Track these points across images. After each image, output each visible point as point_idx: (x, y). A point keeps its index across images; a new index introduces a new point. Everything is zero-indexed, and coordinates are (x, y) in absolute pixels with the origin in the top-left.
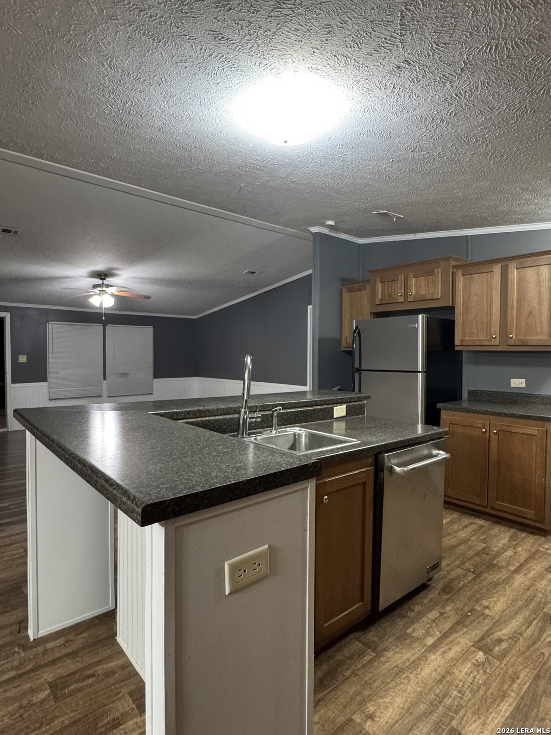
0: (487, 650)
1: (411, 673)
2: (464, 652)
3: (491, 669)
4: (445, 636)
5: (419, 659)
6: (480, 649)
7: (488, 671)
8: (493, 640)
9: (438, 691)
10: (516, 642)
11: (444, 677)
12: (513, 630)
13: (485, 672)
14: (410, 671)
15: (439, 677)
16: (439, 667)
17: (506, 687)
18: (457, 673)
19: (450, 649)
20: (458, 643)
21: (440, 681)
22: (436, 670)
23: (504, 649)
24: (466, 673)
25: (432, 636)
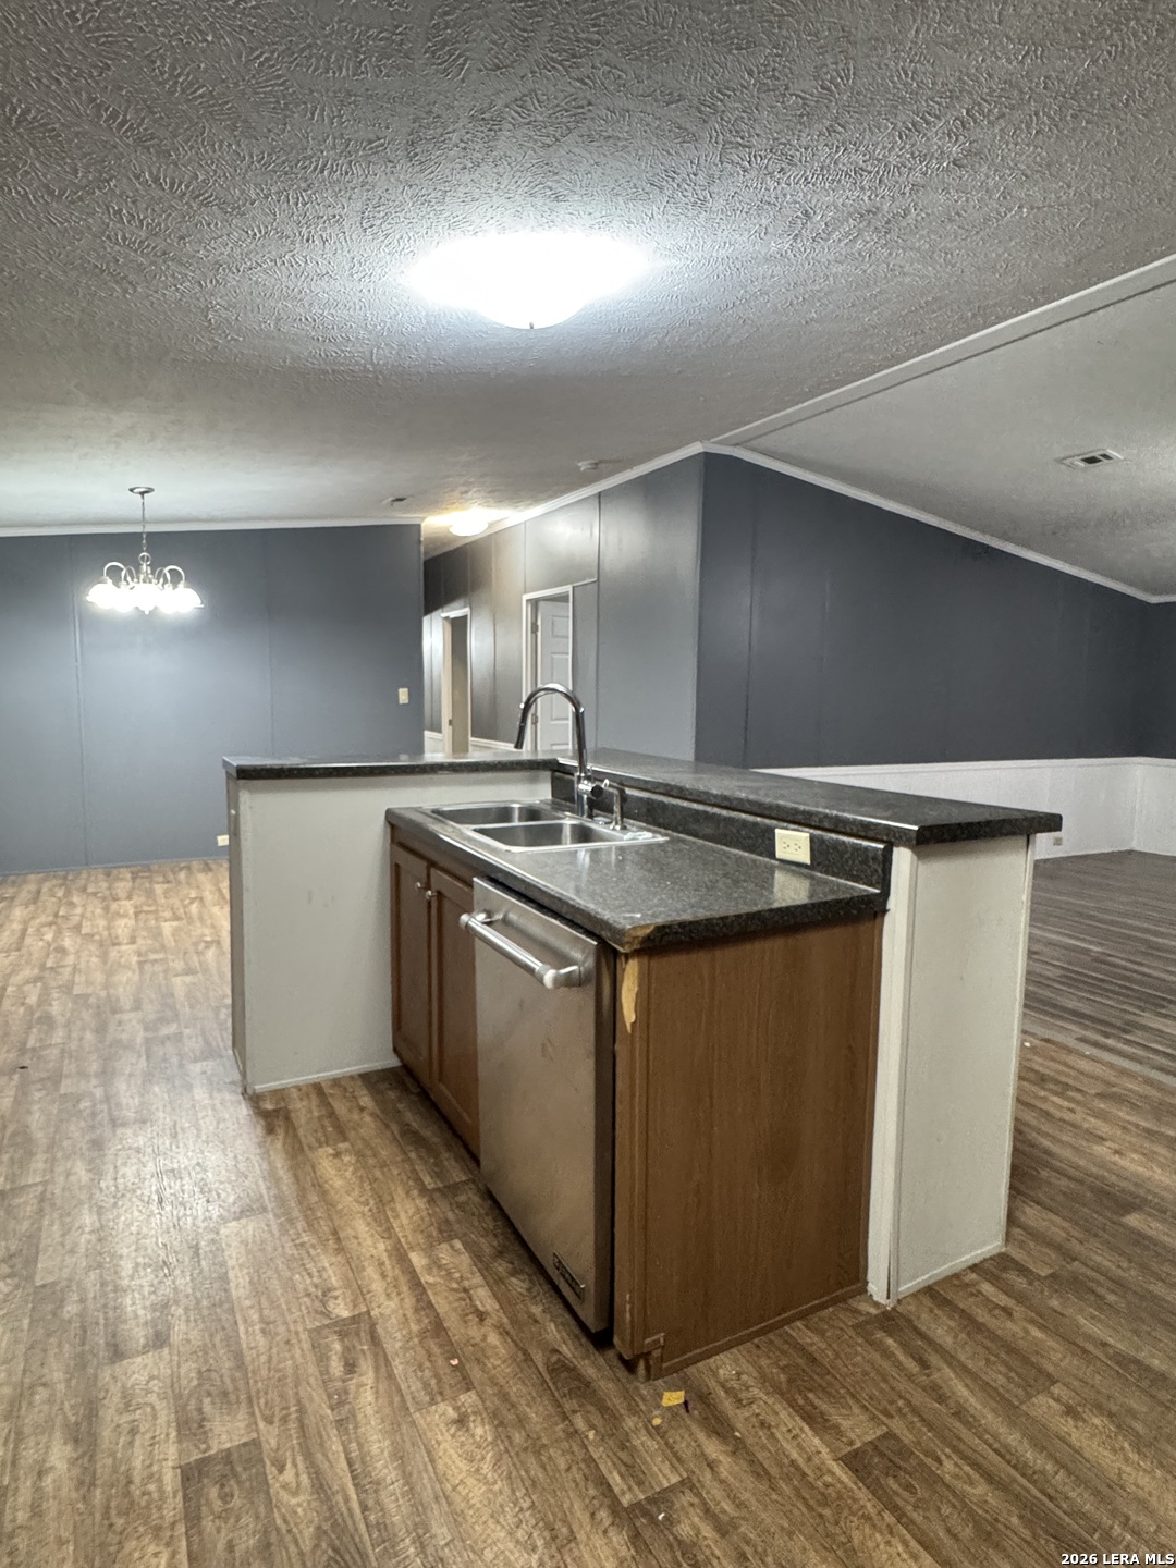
0: (345, 1329)
1: (371, 1210)
2: (364, 1291)
3: (307, 1308)
4: (416, 1285)
5: (390, 1229)
6: (354, 1319)
7: (306, 1299)
8: (361, 1356)
9: (322, 1223)
10: (330, 1397)
11: (338, 1240)
12: (360, 1417)
13: (308, 1295)
14: (375, 1210)
15: (342, 1235)
16: (359, 1244)
17: (265, 1304)
18: (334, 1260)
19: (384, 1276)
20: (388, 1295)
21: (335, 1232)
22: (356, 1238)
23: (328, 1359)
24: (324, 1268)
25: (429, 1269)
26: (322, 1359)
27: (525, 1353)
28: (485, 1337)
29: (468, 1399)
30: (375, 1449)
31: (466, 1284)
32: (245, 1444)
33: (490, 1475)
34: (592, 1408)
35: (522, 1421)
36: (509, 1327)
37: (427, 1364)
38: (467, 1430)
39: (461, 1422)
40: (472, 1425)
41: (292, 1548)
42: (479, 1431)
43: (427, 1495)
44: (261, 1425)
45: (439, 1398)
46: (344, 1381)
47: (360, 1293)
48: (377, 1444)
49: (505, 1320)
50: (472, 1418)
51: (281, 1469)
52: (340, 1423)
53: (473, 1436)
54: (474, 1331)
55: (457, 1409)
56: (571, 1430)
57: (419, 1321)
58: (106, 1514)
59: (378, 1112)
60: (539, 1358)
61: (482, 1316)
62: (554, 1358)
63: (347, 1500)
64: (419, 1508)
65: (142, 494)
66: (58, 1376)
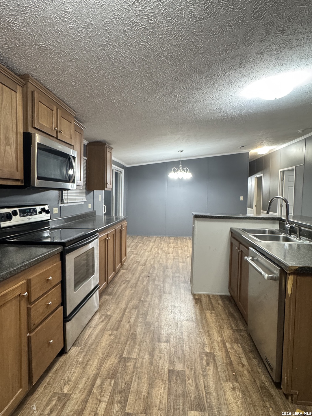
0: (207, 354)
2: (214, 348)
3: (199, 346)
4: (227, 351)
5: (222, 335)
7: (199, 344)
8: (211, 362)
9: (206, 328)
10: (202, 368)
11: (209, 333)
12: (208, 376)
13: (200, 344)
14: (219, 329)
15: (210, 333)
16: (214, 336)
17: (190, 342)
18: (207, 338)
19: (219, 346)
20: (219, 351)
21: (208, 331)
22: (213, 334)
23: (203, 360)
26: (201, 359)
27: (254, 379)
28: (243, 371)
29: (236, 384)
30: (211, 385)
31: (240, 356)
32: (182, 371)
33: (239, 405)
34: (272, 402)
35: (250, 397)
36: (251, 371)
37: (227, 371)
38: (235, 392)
39: (234, 389)
40: (236, 391)
41: (189, 398)
42: (238, 393)
43: (222, 402)
44: (186, 368)
45: (229, 381)
46: (206, 367)
47: (212, 348)
48: (212, 385)
49: (250, 369)
50: (237, 389)
51: (189, 380)
52: (204, 376)
53: (236, 394)
54: (240, 368)
55: (233, 385)
56: (265, 405)
57: (226, 360)
58: (154, 372)
59: (223, 305)
60: (258, 383)
61: (243, 366)
62: (263, 385)
63: (203, 394)
64: (220, 404)
65: (181, 152)
66: (148, 341)
